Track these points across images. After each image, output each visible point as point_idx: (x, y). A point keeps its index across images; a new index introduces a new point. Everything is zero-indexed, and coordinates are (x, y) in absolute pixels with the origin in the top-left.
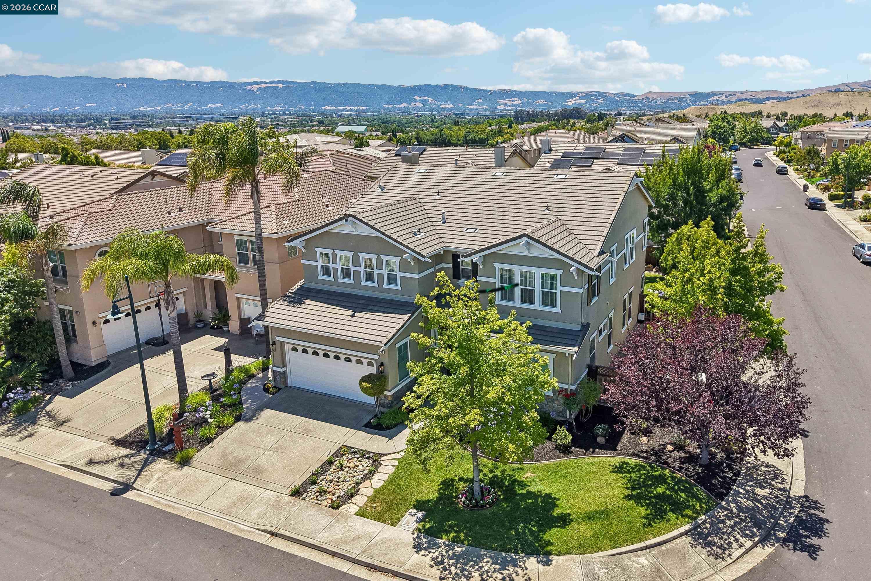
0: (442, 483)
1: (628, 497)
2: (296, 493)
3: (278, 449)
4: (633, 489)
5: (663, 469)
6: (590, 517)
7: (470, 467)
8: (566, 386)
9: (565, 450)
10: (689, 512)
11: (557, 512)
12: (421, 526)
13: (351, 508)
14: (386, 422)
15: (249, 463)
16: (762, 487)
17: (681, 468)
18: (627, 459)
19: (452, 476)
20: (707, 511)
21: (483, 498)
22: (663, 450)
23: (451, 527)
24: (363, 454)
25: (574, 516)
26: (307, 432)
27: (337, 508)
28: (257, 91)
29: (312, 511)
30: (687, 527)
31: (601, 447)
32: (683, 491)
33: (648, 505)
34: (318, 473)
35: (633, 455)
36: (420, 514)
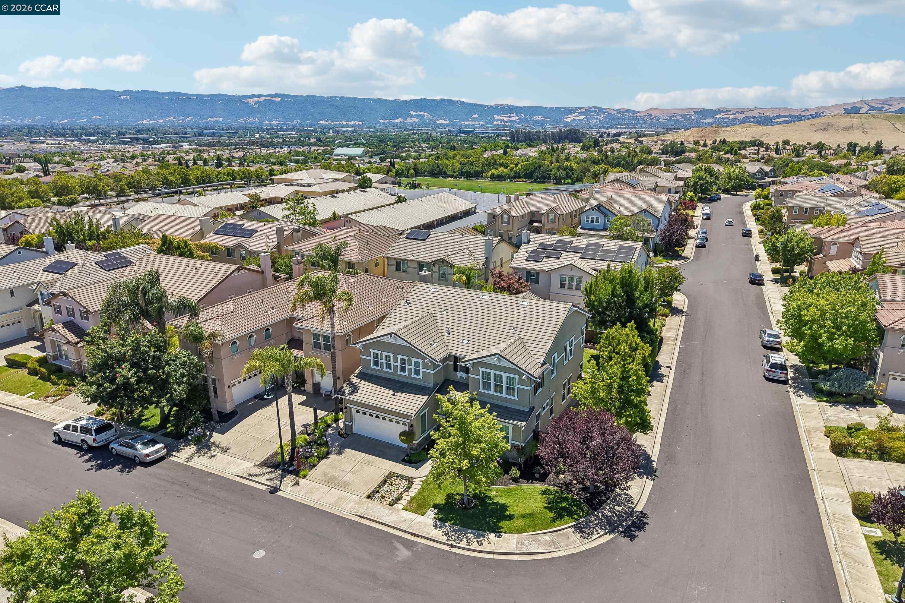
0: (447, 495)
1: (545, 508)
2: (369, 497)
3: (355, 472)
4: (549, 503)
5: (569, 494)
6: (524, 516)
7: (462, 487)
8: (519, 444)
9: (516, 480)
10: (576, 516)
11: (507, 513)
12: (436, 516)
13: (399, 506)
14: (414, 459)
15: (339, 480)
16: (619, 506)
17: (578, 494)
18: (549, 487)
19: (453, 492)
20: (586, 516)
21: (469, 504)
22: (571, 483)
23: (452, 518)
24: (403, 478)
25: (516, 516)
26: (369, 463)
27: (392, 505)
28: (255, 104)
29: (379, 506)
30: (573, 523)
31: (537, 479)
32: (575, 506)
33: (555, 512)
34: (379, 487)
35: (554, 485)
36: (436, 511)
